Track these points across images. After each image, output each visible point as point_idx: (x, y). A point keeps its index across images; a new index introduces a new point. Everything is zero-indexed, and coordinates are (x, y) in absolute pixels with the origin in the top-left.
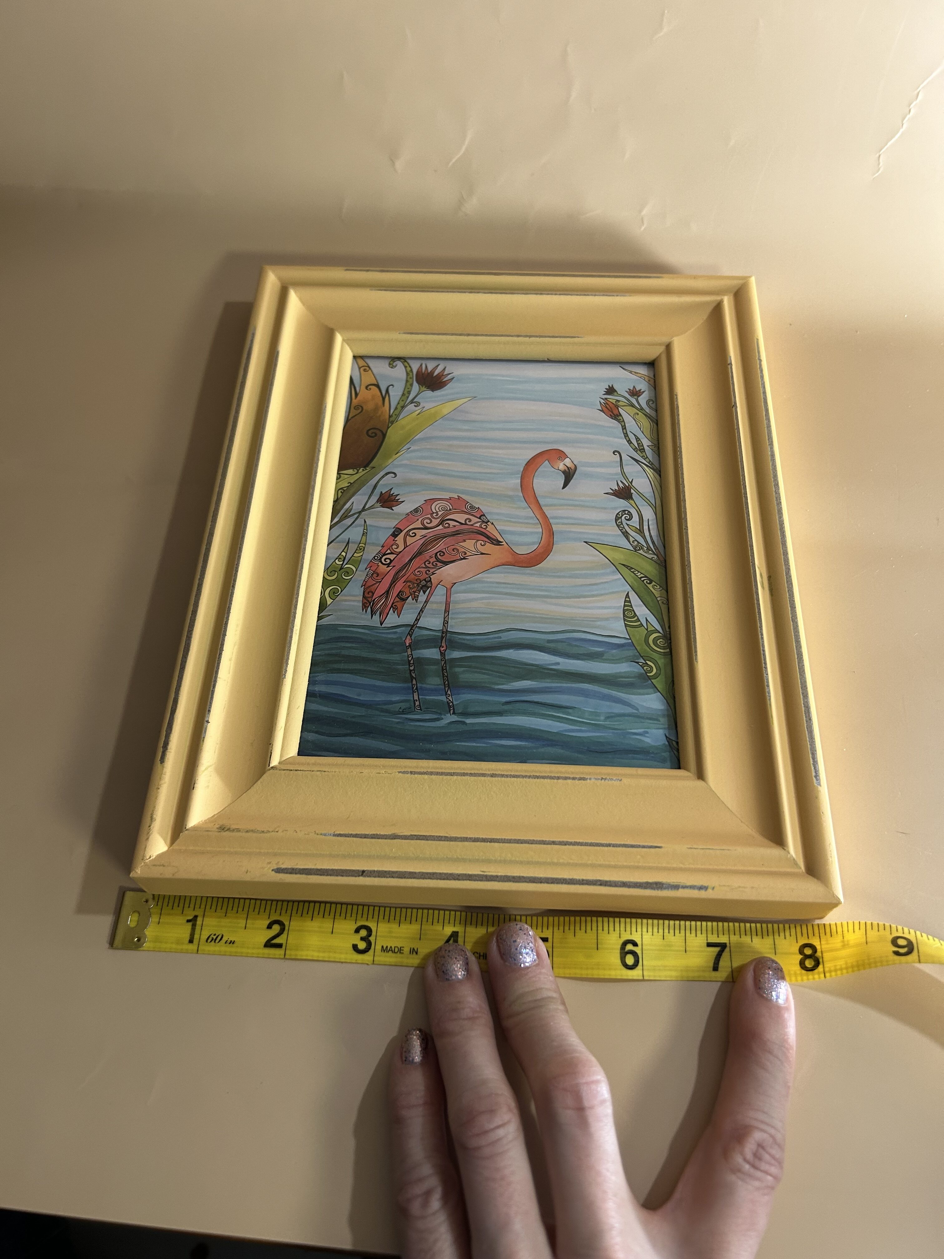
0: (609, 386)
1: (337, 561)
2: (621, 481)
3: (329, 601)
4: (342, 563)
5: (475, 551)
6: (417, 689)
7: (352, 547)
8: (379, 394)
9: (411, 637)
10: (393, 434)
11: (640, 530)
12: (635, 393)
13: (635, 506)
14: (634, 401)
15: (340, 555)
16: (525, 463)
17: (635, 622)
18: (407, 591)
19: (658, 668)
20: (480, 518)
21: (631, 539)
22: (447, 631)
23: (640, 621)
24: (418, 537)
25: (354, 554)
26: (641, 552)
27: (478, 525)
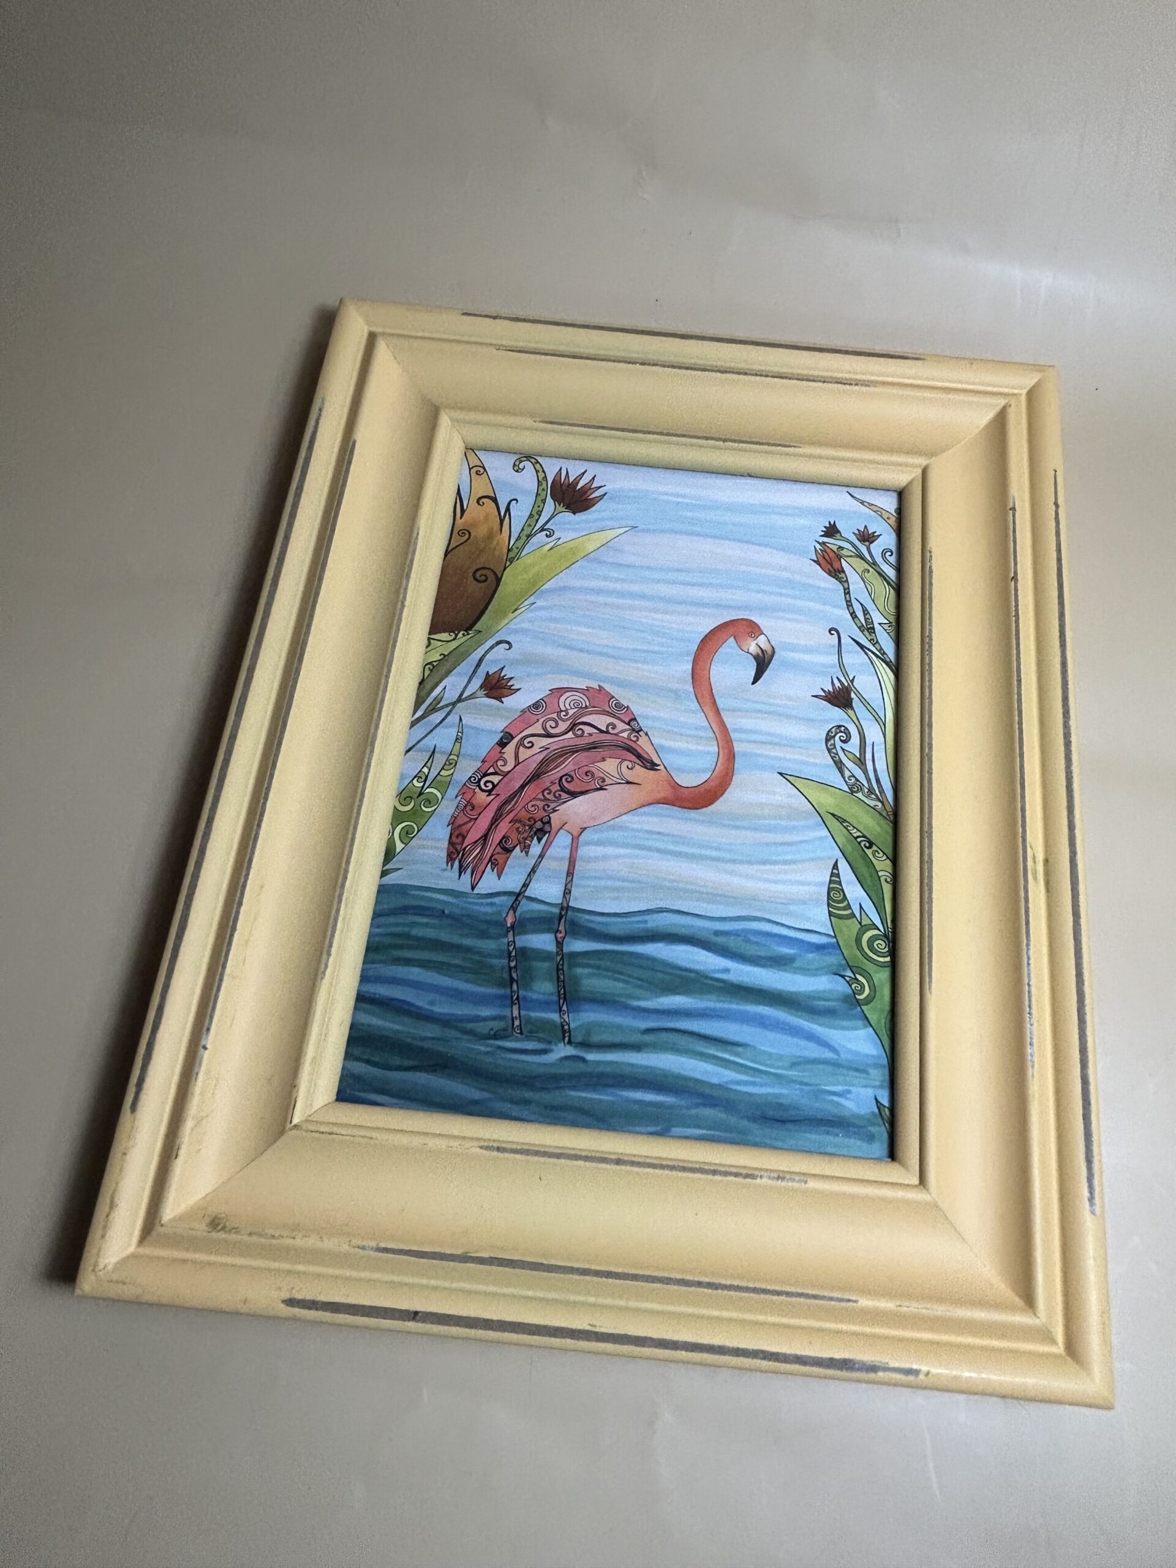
0: (830, 523)
1: (415, 782)
2: (837, 678)
3: (399, 846)
4: (422, 784)
5: (618, 777)
6: (518, 999)
7: (440, 760)
8: (497, 513)
9: (515, 913)
10: (511, 580)
11: (860, 759)
12: (867, 537)
13: (855, 719)
14: (863, 549)
15: (420, 771)
16: (701, 639)
17: (844, 909)
18: (514, 836)
19: (873, 988)
20: (628, 724)
21: (847, 774)
22: (568, 906)
23: (850, 908)
24: (536, 749)
25: (440, 771)
26: (860, 795)
27: (625, 735)
